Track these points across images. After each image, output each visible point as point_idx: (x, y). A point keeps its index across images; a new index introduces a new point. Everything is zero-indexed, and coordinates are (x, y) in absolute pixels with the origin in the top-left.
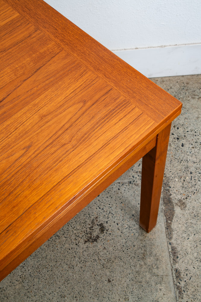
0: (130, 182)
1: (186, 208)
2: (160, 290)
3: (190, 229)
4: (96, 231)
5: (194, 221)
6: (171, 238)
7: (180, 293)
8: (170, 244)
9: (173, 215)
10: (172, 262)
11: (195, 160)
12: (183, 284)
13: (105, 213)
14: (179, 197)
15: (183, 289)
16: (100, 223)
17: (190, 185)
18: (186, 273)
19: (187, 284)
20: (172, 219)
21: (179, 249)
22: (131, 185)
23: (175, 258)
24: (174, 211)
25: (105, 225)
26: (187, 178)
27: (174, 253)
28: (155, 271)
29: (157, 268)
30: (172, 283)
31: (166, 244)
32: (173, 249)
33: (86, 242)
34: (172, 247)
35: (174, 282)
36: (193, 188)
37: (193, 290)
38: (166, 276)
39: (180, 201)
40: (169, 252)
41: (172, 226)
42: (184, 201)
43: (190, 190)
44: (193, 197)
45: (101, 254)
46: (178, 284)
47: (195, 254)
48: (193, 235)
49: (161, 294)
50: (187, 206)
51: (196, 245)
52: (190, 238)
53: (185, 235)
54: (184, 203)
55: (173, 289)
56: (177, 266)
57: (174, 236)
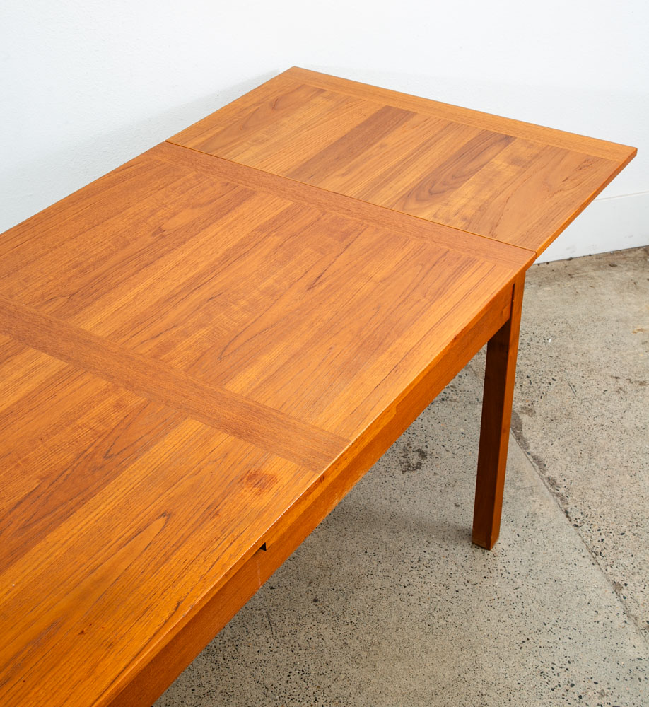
0: (443, 400)
1: (536, 414)
2: (534, 501)
3: (550, 434)
4: (415, 459)
5: (553, 426)
6: (528, 448)
7: (562, 499)
8: (529, 454)
9: (521, 424)
10: (539, 471)
11: (528, 362)
12: (562, 490)
13: (419, 438)
14: (522, 404)
15: (564, 495)
16: (416, 449)
17: (532, 390)
18: (563, 479)
19: (568, 491)
20: (521, 428)
21: (543, 457)
22: (445, 402)
23: (542, 467)
24: (520, 419)
25: (425, 449)
26: (524, 383)
27: (538, 462)
28: (518, 484)
29: (520, 480)
30: (547, 492)
31: (523, 454)
32: (535, 458)
33: (403, 472)
34: (533, 457)
35: (549, 490)
36: (537, 392)
37: (578, 494)
38: (537, 486)
39: (524, 408)
40: (531, 462)
41: (524, 435)
42: (529, 407)
43: (534, 394)
44: (540, 401)
45: (433, 480)
46: (556, 491)
47: (568, 458)
48: (557, 440)
49: (537, 505)
50: (536, 411)
51: (565, 450)
52: (555, 443)
53: (547, 442)
54: (531, 409)
55: (551, 498)
56: (547, 474)
57: (532, 445)
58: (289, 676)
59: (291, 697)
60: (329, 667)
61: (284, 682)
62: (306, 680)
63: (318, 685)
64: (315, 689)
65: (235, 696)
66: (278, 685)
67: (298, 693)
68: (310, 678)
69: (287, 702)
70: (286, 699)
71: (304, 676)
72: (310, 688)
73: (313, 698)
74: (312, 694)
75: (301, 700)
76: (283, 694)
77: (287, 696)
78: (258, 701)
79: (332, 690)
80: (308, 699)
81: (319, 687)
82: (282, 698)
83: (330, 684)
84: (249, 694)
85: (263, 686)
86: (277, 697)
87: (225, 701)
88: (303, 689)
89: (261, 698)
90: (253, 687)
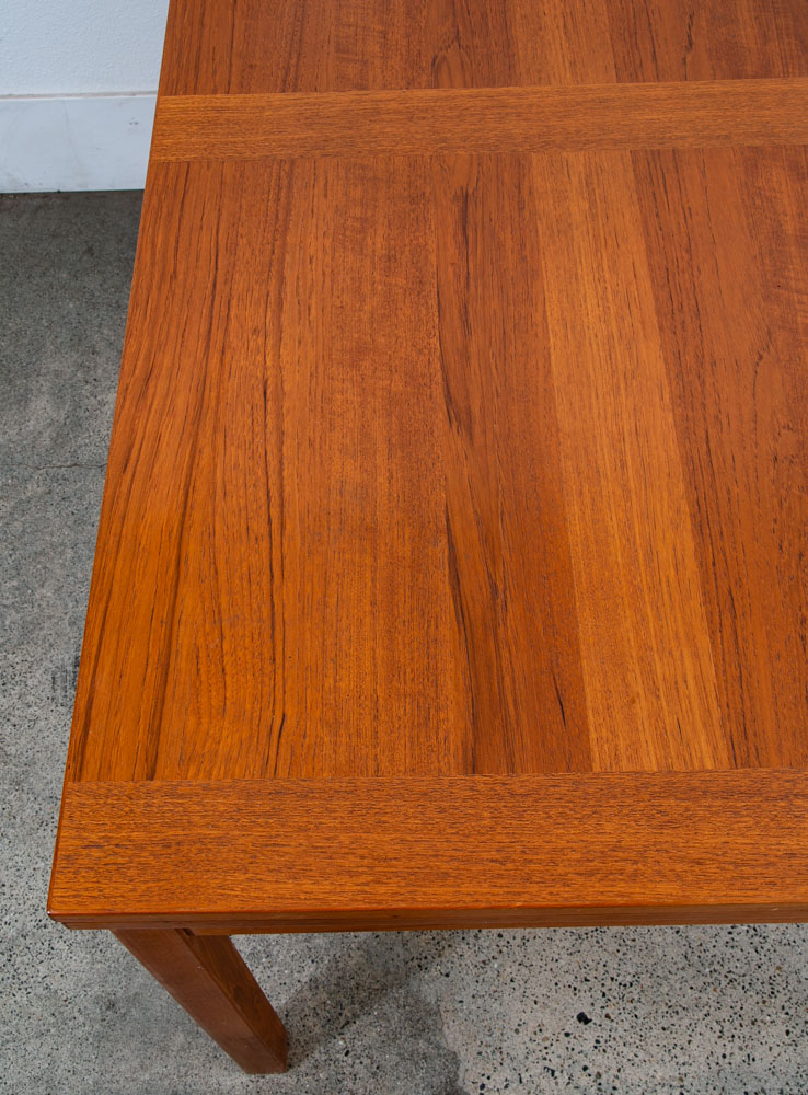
58: (730, 933)
59: (731, 976)
60: (801, 932)
61: (721, 943)
62: (759, 949)
63: (778, 964)
64: (772, 971)
65: (637, 949)
66: (710, 946)
67: (743, 972)
68: (767, 946)
69: (723, 984)
70: (722, 978)
71: (756, 939)
72: (764, 967)
73: (767, 989)
74: (766, 980)
75: (747, 987)
76: (718, 967)
77: (724, 972)
78: (673, 970)
79: (803, 981)
80: (758, 987)
81: (779, 968)
82: (715, 975)
83: (798, 966)
84: (660, 952)
85: (684, 942)
86: (708, 970)
87: (620, 955)
88: (753, 964)
89: (680, 966)
90: (669, 940)
